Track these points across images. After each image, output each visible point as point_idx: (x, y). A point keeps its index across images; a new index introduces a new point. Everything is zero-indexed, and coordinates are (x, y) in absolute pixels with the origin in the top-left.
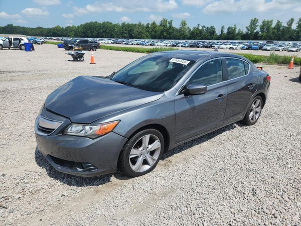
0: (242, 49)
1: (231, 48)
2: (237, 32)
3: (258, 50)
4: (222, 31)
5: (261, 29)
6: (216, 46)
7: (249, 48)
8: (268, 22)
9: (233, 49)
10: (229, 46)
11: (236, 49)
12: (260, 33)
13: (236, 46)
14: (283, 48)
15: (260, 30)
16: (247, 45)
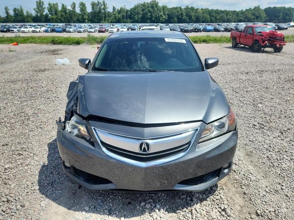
0: (46, 32)
1: (33, 32)
2: (25, 14)
3: (62, 32)
4: (7, 13)
5: (49, 11)
6: (15, 30)
7: (53, 31)
8: (54, 5)
9: (36, 32)
10: (31, 30)
11: (40, 32)
12: (50, 15)
13: (39, 29)
14: (83, 29)
15: (48, 13)
16: (49, 28)
